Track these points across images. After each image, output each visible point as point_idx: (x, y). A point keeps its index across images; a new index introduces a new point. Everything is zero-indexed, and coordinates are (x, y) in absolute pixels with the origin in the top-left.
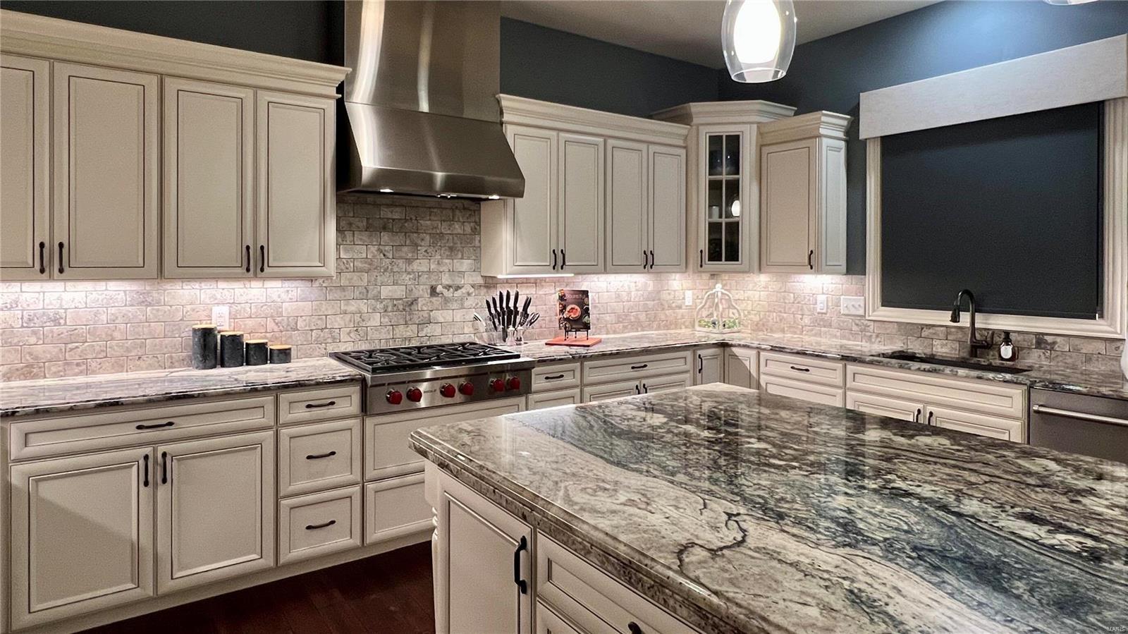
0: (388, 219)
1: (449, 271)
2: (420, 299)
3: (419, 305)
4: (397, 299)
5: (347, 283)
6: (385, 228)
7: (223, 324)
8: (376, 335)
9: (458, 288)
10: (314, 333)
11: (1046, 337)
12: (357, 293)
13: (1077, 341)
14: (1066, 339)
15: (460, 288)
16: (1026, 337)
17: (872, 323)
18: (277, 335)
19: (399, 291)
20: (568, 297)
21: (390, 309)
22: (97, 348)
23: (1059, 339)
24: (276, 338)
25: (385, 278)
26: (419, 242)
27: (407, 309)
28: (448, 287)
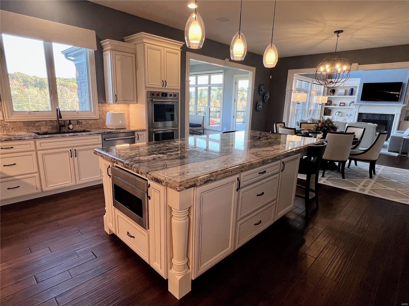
11: (79, 121)
13: (88, 121)
14: (85, 120)
16: (74, 121)
17: (9, 123)
23: (83, 121)
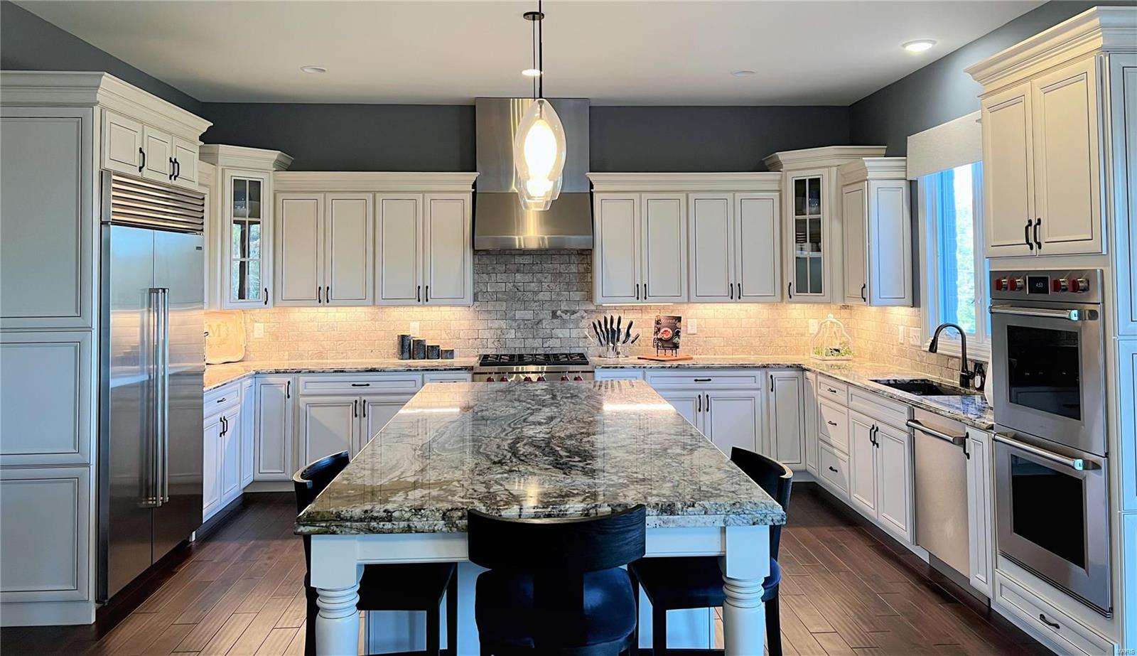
0: (521, 264)
1: (567, 300)
2: (544, 321)
3: (544, 325)
4: (527, 320)
5: (492, 308)
6: (518, 271)
7: (415, 333)
8: (513, 345)
9: (574, 312)
10: (470, 341)
12: (499, 316)
15: (576, 313)
18: (448, 341)
19: (529, 315)
20: (663, 321)
21: (522, 326)
22: (351, 345)
24: (447, 344)
25: (518, 305)
26: (543, 280)
27: (535, 327)
28: (566, 312)
